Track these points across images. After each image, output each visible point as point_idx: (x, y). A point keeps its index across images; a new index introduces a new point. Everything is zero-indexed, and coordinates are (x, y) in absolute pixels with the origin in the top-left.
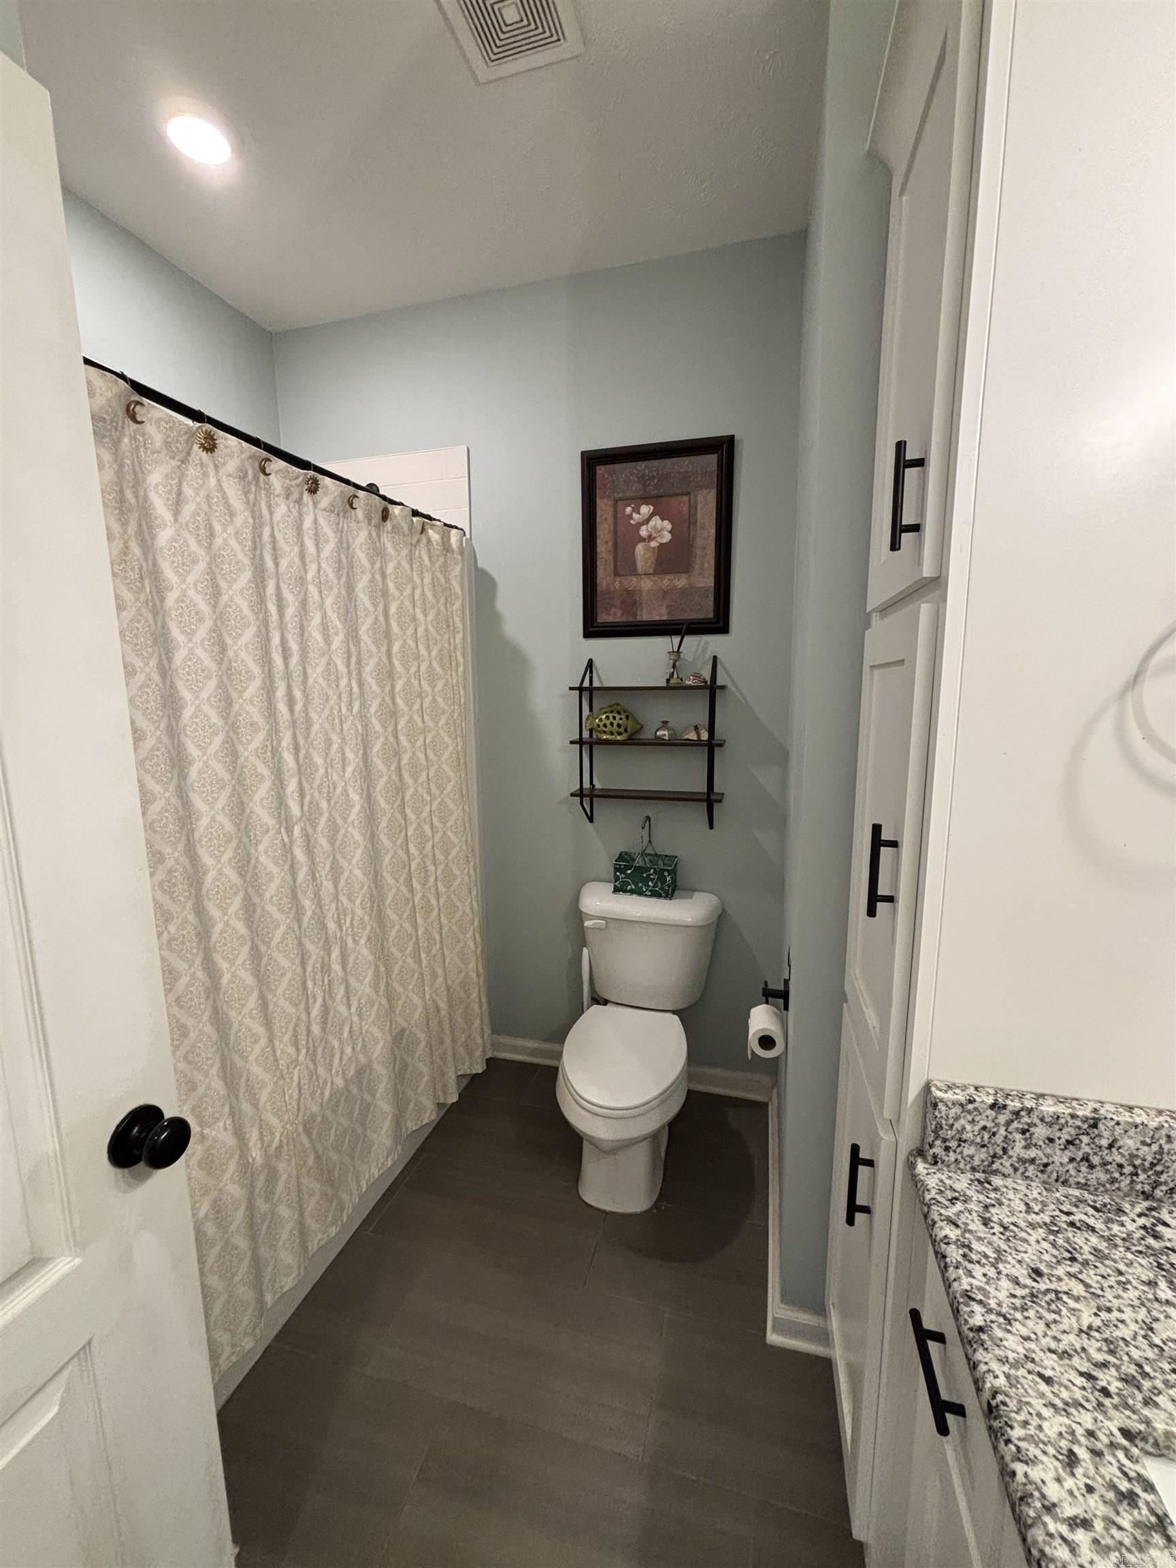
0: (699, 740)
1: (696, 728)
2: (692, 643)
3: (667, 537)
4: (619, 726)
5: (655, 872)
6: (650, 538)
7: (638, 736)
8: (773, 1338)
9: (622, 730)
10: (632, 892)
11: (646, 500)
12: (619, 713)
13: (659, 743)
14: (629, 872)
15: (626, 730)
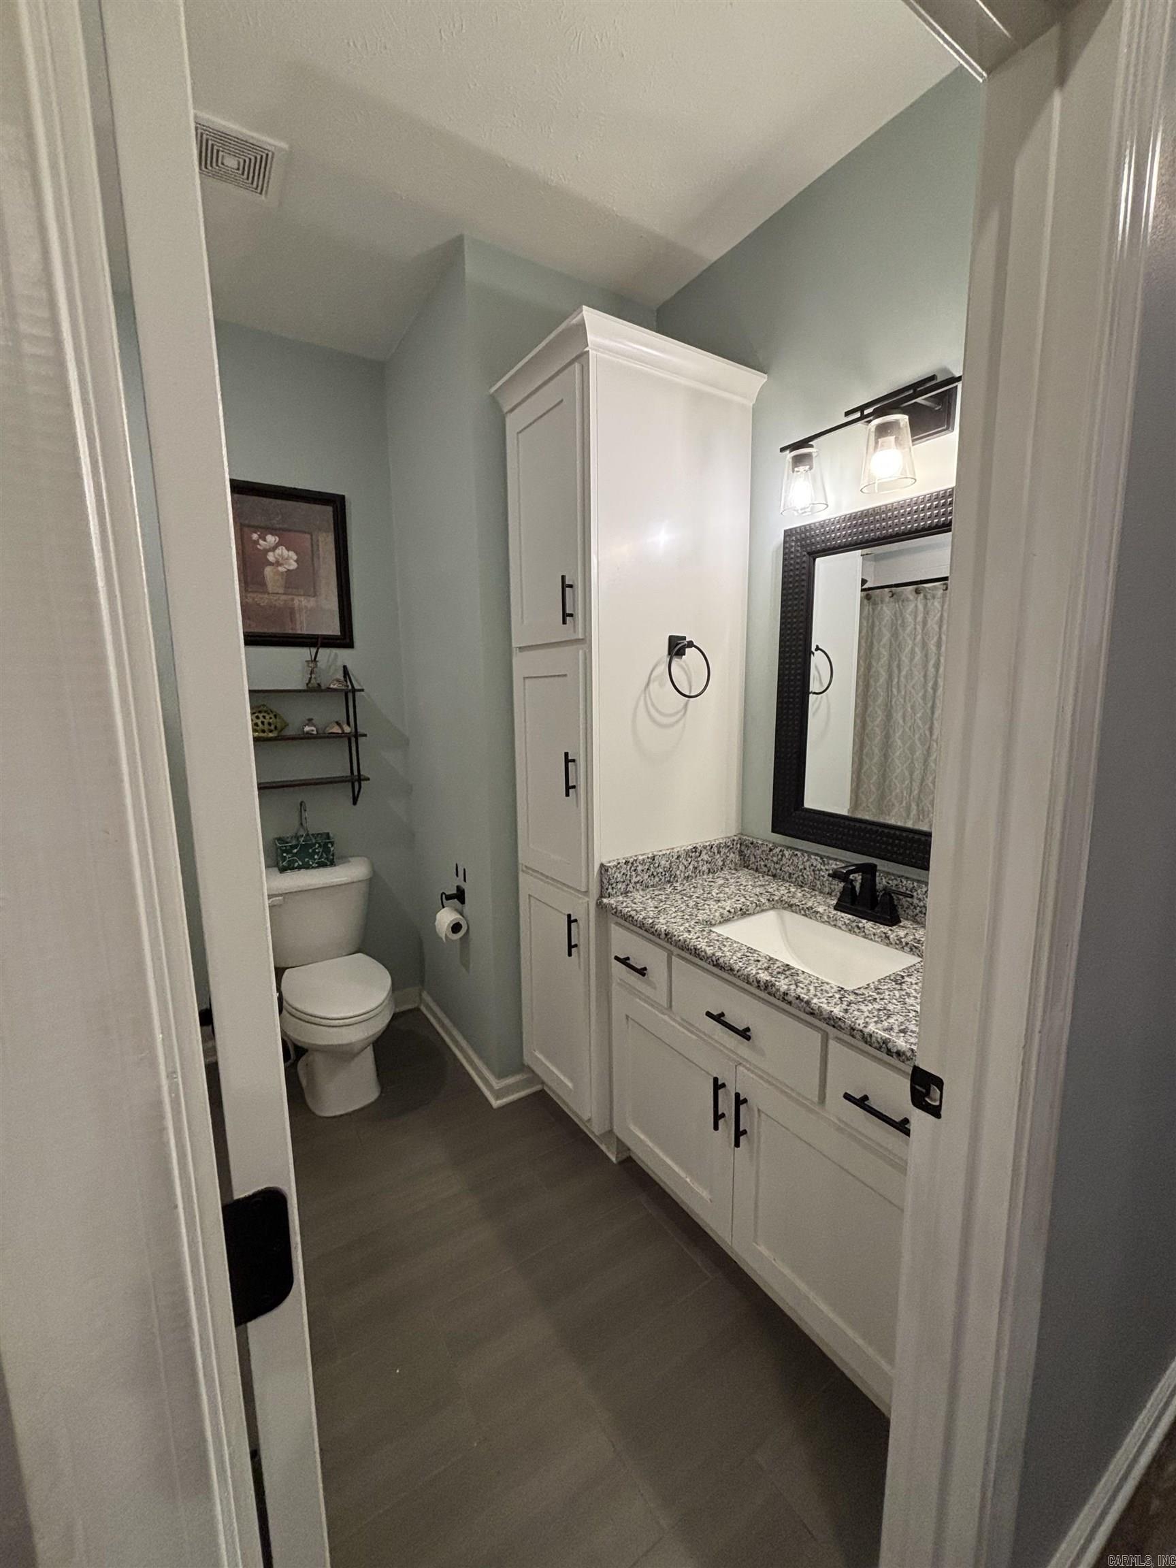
0: (343, 733)
1: (338, 724)
2: (325, 654)
3: (293, 565)
4: (270, 724)
6: (278, 563)
7: (283, 733)
8: (496, 1103)
11: (273, 531)
12: (265, 712)
14: (295, 851)
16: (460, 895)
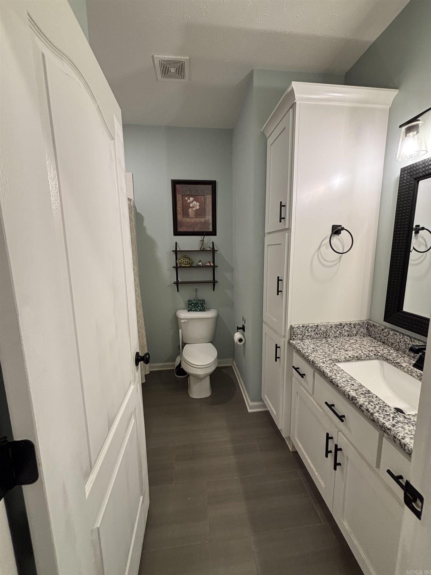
0: (211, 265)
1: (209, 262)
2: (207, 238)
3: (198, 207)
4: (187, 262)
5: (200, 304)
6: (193, 207)
7: (192, 265)
8: (250, 411)
9: (188, 263)
10: (194, 311)
11: (192, 196)
12: (187, 258)
13: (199, 267)
14: (193, 305)
15: (189, 263)
16: (243, 328)
